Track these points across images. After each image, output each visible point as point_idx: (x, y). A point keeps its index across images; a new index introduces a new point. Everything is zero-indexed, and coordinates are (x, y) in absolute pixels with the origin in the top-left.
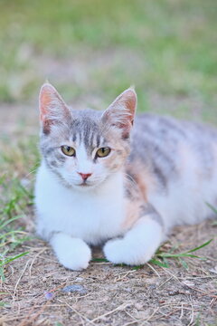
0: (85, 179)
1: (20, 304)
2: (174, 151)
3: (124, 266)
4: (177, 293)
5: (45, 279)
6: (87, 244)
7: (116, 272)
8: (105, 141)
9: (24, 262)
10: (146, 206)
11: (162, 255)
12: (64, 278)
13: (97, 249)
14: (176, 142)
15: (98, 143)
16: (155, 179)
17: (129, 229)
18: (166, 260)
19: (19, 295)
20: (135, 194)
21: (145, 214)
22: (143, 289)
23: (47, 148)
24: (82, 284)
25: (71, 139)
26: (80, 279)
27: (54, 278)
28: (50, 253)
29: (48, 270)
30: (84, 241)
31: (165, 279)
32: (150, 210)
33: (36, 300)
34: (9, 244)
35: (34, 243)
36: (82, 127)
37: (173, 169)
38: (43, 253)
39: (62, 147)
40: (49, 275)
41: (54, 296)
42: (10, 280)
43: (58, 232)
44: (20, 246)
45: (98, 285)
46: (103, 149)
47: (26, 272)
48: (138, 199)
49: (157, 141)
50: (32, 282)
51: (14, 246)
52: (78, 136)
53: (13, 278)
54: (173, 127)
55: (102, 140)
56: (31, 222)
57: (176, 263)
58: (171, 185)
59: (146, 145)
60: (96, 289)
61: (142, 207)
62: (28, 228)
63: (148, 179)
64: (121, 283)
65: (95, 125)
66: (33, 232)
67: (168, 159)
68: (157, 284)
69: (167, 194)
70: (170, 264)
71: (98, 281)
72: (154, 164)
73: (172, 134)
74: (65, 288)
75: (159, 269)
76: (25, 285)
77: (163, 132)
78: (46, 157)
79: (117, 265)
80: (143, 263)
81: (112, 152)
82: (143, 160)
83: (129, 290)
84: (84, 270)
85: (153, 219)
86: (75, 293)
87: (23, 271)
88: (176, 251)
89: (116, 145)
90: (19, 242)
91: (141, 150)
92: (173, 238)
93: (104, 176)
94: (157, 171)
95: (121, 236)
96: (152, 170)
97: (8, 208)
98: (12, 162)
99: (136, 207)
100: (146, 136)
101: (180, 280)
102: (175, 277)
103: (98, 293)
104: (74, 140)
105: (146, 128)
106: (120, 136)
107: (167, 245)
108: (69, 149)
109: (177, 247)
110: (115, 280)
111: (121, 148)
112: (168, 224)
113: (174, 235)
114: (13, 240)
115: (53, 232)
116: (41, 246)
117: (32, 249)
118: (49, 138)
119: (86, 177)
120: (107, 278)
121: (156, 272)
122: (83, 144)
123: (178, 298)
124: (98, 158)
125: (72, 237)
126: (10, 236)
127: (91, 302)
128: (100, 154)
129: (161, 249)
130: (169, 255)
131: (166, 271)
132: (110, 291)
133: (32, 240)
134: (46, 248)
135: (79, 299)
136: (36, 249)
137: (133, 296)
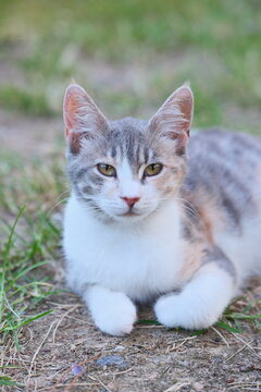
0: (131, 206)
1: (37, 382)
2: (250, 178)
3: (181, 330)
4: (252, 369)
5: (73, 347)
6: (132, 300)
7: (170, 338)
8: (155, 155)
9: (47, 324)
10: (211, 250)
11: (232, 316)
12: (100, 346)
13: (145, 306)
14: (253, 165)
15: (146, 157)
16: (224, 214)
17: (189, 281)
18: (237, 323)
19: (37, 369)
20: (196, 233)
21: (210, 261)
22: (205, 362)
23: (78, 170)
24: (123, 355)
25: (109, 154)
26: (120, 348)
27: (87, 346)
28: (83, 311)
29: (79, 334)
30: (128, 296)
31: (236, 350)
32: (217, 255)
33: (59, 376)
34: (30, 299)
35: (63, 298)
36: (122, 138)
37: (249, 200)
38: (74, 311)
39: (98, 165)
40: (80, 341)
41: (84, 371)
42: (28, 348)
43: (94, 284)
44: (43, 301)
45: (144, 356)
46: (153, 165)
47: (50, 336)
48: (201, 240)
49: (229, 165)
50: (56, 350)
51: (35, 302)
52: (118, 149)
53: (32, 346)
54: (249, 147)
55: (151, 154)
56: (61, 270)
57: (252, 328)
58: (246, 223)
59: (212, 169)
60: (142, 362)
61: (205, 251)
62: (57, 278)
63: (214, 214)
64: (175, 354)
65: (140, 134)
66: (63, 283)
67: (241, 188)
68: (225, 355)
69: (240, 235)
70: (244, 329)
71: (145, 351)
72: (223, 194)
73: (249, 155)
74: (100, 360)
75: (228, 335)
76: (47, 356)
77: (237, 152)
78: (75, 183)
79: (172, 330)
80: (206, 326)
81: (164, 170)
82: (208, 188)
83: (185, 363)
84: (127, 336)
85: (221, 266)
86: (112, 367)
87: (46, 336)
88: (252, 310)
89: (169, 160)
90: (43, 296)
91: (205, 175)
92: (249, 293)
93: (155, 201)
94: (227, 204)
95: (176, 291)
96: (221, 201)
97: (30, 251)
98: (41, 191)
99: (197, 251)
100: (213, 156)
101: (257, 351)
102: (250, 346)
103: (144, 368)
104: (114, 155)
105: (214, 147)
106: (174, 151)
107: (241, 303)
108: (108, 167)
109: (253, 305)
110: (168, 350)
111: (176, 165)
112: (242, 274)
113: (250, 289)
114: (36, 293)
115: (87, 285)
116: (72, 302)
117: (60, 306)
118: (79, 157)
119: (132, 202)
120: (158, 346)
121: (224, 339)
122: (126, 160)
123: (253, 375)
124: (147, 178)
125: (112, 290)
126: (32, 288)
127: (133, 380)
128: (149, 172)
129: (232, 308)
130: (243, 316)
131: (238, 337)
132: (159, 365)
133: (60, 294)
134: (78, 305)
135: (118, 376)
136: (65, 306)
137: (191, 372)
